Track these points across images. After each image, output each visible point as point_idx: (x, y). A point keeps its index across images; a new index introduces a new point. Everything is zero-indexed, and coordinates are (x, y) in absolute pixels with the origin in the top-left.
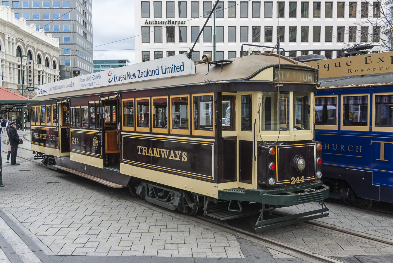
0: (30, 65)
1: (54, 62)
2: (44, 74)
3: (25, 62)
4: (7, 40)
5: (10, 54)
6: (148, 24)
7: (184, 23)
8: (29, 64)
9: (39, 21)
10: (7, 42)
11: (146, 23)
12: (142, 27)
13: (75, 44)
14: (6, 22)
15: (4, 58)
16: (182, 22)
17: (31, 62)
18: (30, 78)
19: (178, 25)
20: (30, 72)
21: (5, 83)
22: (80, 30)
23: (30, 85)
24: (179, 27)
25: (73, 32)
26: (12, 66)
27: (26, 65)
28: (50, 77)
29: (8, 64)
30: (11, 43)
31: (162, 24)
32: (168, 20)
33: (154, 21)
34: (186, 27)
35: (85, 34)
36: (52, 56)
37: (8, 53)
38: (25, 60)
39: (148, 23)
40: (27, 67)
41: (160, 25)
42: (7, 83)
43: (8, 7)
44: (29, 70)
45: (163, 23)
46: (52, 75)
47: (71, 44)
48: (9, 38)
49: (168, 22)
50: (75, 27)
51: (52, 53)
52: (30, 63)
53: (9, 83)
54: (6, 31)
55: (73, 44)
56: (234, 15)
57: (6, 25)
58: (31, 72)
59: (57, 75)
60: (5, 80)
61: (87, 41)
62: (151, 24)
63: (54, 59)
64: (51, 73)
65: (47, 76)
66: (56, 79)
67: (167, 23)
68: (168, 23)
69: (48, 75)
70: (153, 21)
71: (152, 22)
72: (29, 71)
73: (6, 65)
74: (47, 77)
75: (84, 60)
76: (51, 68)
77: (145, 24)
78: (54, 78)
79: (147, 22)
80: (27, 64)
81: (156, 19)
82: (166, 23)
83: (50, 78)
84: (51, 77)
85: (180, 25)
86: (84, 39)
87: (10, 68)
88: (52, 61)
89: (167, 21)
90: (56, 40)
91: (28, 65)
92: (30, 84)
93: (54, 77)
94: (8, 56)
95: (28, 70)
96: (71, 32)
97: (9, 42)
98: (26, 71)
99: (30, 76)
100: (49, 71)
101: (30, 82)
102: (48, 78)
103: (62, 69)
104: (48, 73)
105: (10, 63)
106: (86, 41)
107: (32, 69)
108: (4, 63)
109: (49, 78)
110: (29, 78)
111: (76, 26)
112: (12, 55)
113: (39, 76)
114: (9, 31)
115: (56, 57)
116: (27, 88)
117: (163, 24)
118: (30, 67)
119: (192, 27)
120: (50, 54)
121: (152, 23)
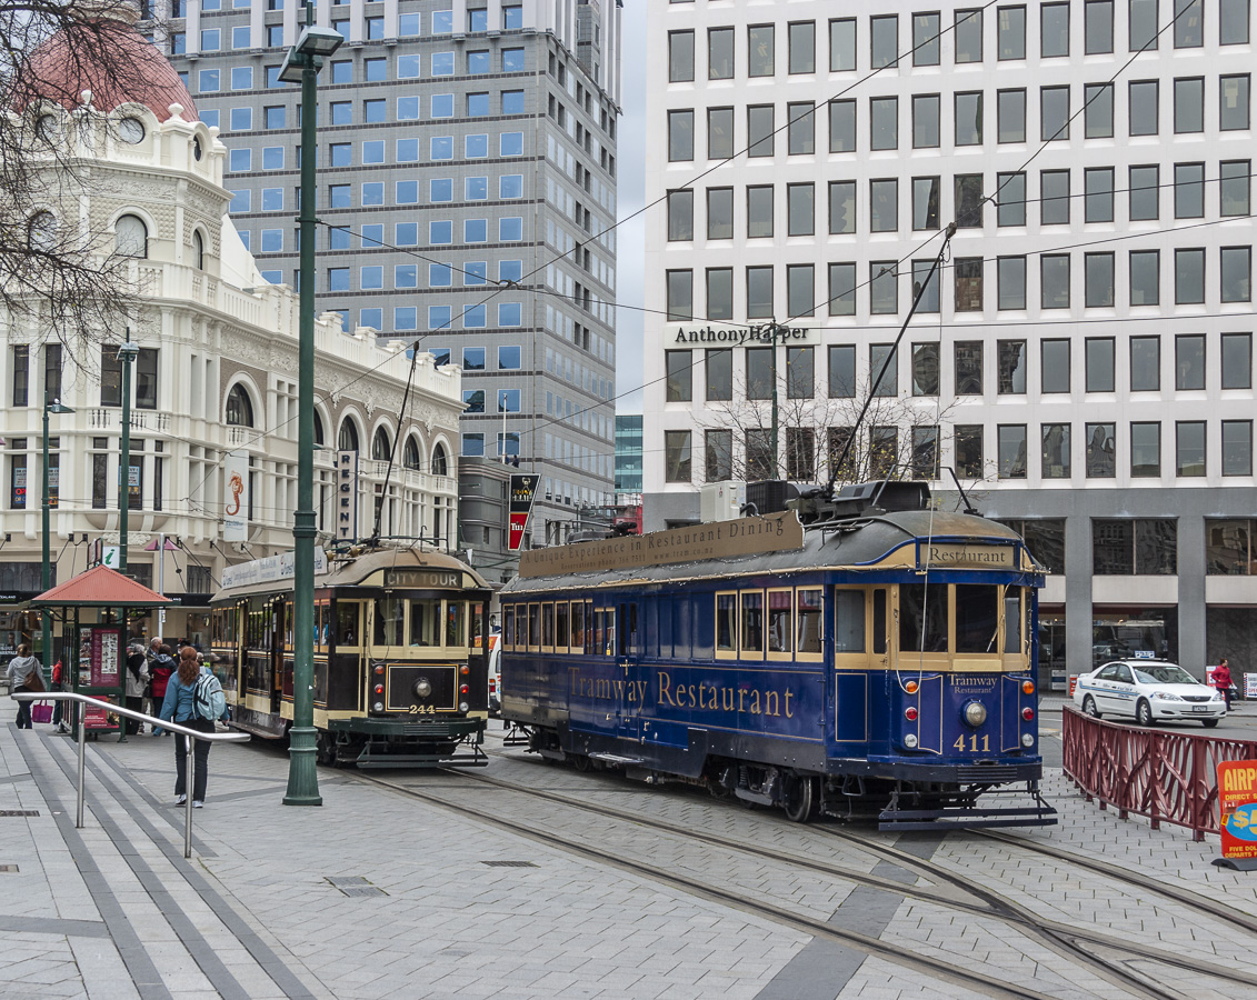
0: (345, 467)
1: (440, 450)
2: (398, 494)
3: (328, 456)
4: (274, 391)
5: (280, 436)
6: (684, 340)
7: (804, 336)
8: (343, 462)
9: (414, 292)
10: (272, 398)
11: (681, 339)
12: (667, 351)
13: (540, 373)
14: (272, 335)
15: (260, 449)
16: (796, 332)
17: (348, 457)
18: (345, 511)
19: (784, 342)
20: (345, 489)
21: (258, 530)
22: (560, 321)
23: (344, 534)
24: (788, 348)
25: (531, 330)
26: (284, 472)
27: (332, 466)
28: (420, 501)
29: (272, 468)
30: (286, 399)
31: (730, 339)
32: (752, 327)
33: (706, 330)
34: (813, 347)
35: (582, 335)
36: (430, 428)
37: (274, 433)
38: (331, 452)
39: (687, 338)
40: (335, 474)
41: (727, 344)
42: (264, 528)
43: (282, 286)
44: (341, 482)
45: (733, 337)
46: (430, 494)
47: (524, 373)
48: (280, 383)
49: (752, 332)
50: (538, 309)
51: (432, 418)
52: (346, 459)
53: (271, 528)
54: (273, 364)
55: (530, 373)
56: (975, 303)
57: (273, 343)
58: (348, 490)
59: (445, 495)
60: (257, 520)
61: (592, 357)
62: (696, 340)
63: (440, 438)
64: (424, 488)
65: (411, 499)
66: (443, 509)
67: (748, 336)
68: (752, 338)
69: (415, 495)
70: (702, 332)
71: (699, 334)
72: (343, 486)
73: (263, 472)
74: (408, 504)
75: (574, 429)
76: (426, 472)
77: (677, 340)
78: (437, 506)
79: (683, 336)
80: (336, 464)
81: (711, 324)
82: (743, 337)
83: (420, 507)
84: (425, 503)
85: (791, 342)
86: (578, 350)
87: (278, 480)
88: (429, 447)
89: (749, 331)
90: (448, 373)
91: (342, 467)
92: (344, 530)
93: (437, 500)
94: (273, 442)
95: (340, 484)
96: (524, 330)
97: (280, 397)
98: (330, 487)
99: (345, 503)
100: (416, 482)
101: (344, 525)
102: (411, 505)
103: (469, 471)
104: (411, 489)
105: (279, 465)
106: (586, 358)
107: (351, 481)
108: (259, 465)
109: (415, 506)
110: (341, 510)
111: (543, 307)
112: (286, 437)
113: (379, 502)
114: (280, 363)
115: (446, 433)
116: (334, 542)
117: (736, 339)
118: (345, 474)
119: (830, 346)
120: (424, 423)
121: (699, 338)
